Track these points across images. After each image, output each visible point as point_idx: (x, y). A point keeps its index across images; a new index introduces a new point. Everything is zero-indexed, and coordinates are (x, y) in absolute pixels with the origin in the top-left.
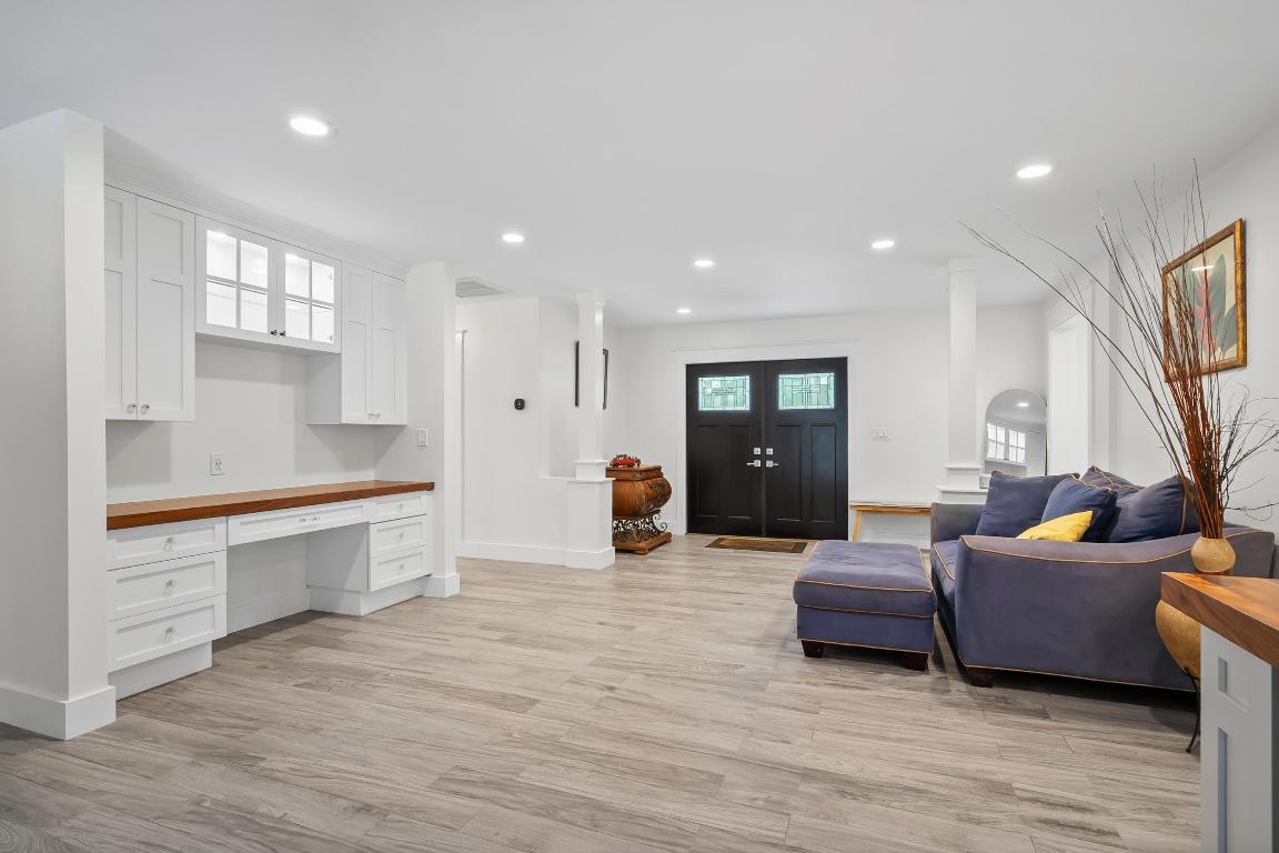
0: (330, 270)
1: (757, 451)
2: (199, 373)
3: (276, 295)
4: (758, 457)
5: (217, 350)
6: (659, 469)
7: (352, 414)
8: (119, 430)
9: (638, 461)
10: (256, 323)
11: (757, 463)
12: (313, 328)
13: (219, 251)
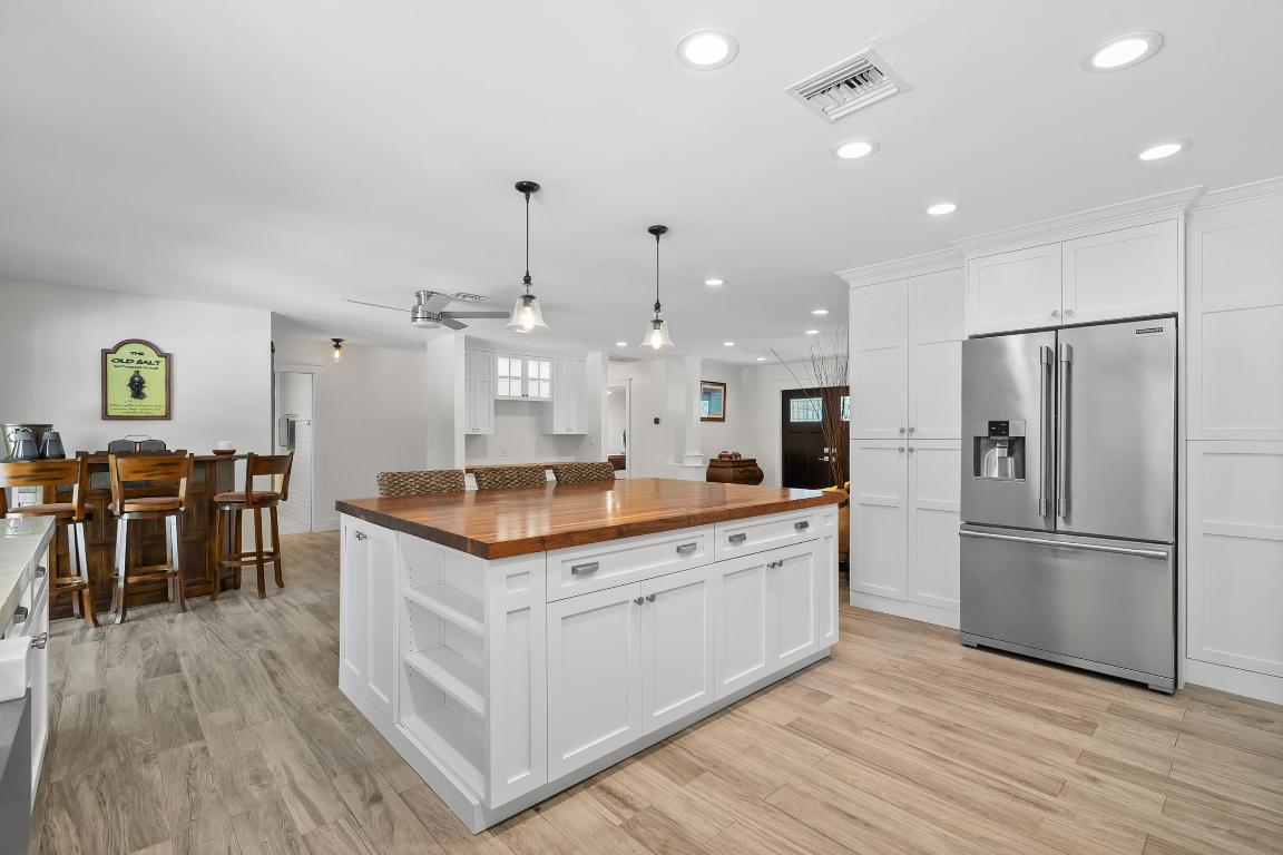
0: (548, 363)
1: (826, 450)
2: (496, 414)
3: (525, 379)
4: (827, 455)
5: (504, 406)
6: (754, 460)
7: (559, 429)
8: (470, 438)
9: (740, 456)
10: (516, 392)
11: (826, 458)
12: (540, 391)
13: (503, 365)
